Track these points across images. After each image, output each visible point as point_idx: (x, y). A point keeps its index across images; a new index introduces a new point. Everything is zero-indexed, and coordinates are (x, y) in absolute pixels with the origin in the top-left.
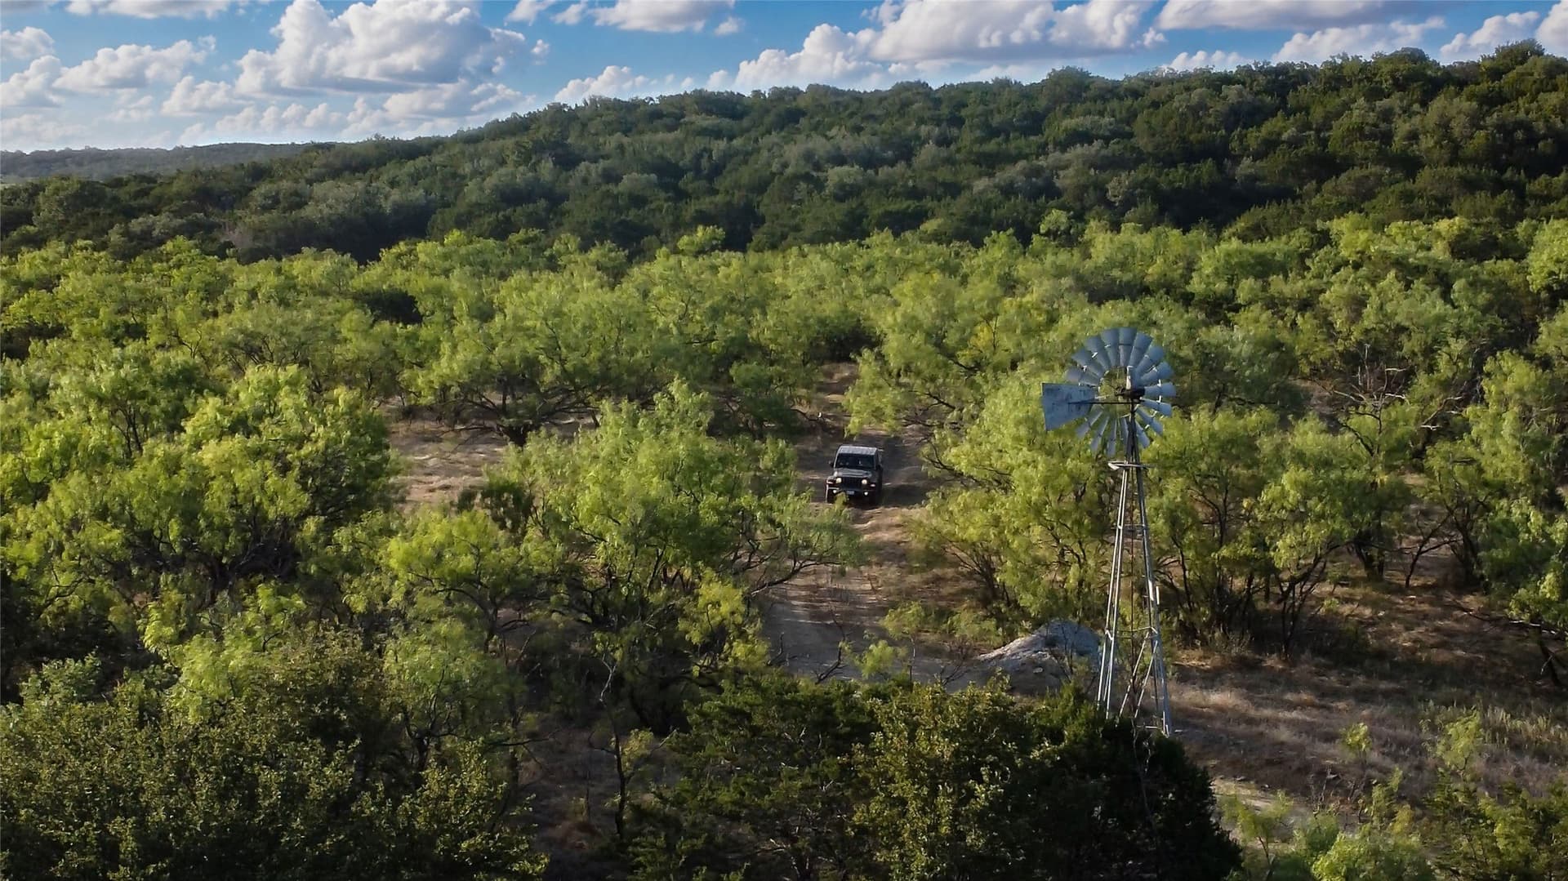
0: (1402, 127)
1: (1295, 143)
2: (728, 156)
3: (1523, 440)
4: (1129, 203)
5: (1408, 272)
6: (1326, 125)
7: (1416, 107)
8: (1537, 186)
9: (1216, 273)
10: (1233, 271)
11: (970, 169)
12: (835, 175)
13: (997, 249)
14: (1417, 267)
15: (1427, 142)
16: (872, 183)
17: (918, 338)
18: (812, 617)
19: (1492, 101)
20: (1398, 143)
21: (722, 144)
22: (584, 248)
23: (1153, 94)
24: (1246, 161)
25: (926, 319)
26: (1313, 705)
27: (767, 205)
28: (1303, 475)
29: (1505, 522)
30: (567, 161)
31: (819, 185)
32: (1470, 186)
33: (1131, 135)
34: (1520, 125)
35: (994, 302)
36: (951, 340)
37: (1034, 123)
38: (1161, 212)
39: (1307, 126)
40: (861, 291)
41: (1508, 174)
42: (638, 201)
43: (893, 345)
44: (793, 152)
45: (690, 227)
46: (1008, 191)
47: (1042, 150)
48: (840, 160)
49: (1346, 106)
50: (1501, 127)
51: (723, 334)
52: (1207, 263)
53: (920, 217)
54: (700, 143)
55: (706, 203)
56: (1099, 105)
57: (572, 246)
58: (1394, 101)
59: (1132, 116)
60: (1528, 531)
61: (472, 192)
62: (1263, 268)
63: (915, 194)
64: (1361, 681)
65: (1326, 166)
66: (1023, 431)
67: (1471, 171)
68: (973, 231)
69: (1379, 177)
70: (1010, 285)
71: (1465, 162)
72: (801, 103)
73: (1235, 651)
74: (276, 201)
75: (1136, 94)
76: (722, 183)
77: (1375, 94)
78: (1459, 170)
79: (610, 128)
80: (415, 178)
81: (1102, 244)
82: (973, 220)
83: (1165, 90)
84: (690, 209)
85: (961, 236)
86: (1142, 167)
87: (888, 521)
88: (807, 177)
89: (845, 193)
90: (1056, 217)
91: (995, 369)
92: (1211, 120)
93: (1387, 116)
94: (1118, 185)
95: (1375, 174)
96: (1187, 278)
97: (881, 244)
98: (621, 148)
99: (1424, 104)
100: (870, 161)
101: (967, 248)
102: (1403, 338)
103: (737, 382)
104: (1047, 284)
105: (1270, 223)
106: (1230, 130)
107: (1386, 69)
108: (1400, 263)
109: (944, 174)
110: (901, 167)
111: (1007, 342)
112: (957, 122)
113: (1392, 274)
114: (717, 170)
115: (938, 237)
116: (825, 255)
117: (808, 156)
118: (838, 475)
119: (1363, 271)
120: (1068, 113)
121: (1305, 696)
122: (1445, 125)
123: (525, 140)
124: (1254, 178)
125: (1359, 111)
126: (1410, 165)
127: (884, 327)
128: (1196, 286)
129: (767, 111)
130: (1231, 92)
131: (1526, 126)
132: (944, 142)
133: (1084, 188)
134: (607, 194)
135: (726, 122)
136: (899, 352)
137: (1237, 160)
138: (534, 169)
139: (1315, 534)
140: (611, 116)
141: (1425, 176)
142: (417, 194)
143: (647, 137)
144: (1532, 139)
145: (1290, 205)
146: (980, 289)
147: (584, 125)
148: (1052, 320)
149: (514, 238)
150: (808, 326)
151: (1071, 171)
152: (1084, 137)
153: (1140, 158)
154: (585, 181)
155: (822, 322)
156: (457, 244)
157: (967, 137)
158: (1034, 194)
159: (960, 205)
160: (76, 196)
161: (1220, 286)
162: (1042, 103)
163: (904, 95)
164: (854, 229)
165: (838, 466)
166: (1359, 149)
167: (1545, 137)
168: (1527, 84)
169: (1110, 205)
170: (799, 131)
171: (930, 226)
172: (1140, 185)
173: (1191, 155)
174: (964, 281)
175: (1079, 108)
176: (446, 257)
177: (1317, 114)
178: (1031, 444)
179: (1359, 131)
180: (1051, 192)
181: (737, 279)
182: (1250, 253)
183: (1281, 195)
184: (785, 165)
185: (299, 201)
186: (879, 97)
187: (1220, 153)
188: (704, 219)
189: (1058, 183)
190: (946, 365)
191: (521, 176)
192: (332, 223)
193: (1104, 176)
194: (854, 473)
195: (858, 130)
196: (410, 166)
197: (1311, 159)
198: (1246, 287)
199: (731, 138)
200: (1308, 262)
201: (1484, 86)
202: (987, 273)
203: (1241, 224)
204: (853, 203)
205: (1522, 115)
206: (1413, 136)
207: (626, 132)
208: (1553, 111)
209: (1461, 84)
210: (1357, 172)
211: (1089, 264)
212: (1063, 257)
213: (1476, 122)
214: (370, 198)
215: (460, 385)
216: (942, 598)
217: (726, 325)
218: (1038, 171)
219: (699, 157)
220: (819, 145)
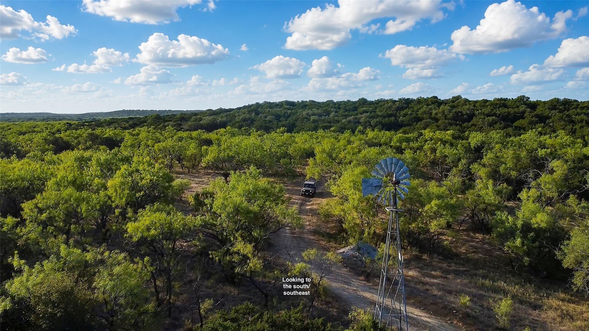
0: (434, 112)
1: (411, 114)
2: (291, 114)
3: (495, 191)
4: (376, 125)
5: (444, 143)
6: (418, 111)
7: (437, 108)
8: (465, 124)
9: (397, 141)
10: (401, 141)
11: (341, 118)
12: (312, 118)
13: (347, 134)
14: (446, 141)
15: (439, 115)
16: (320, 120)
17: (325, 155)
18: (291, 233)
19: (453, 107)
20: (433, 115)
21: (290, 111)
22: (257, 131)
23: (380, 104)
24: (401, 118)
25: (327, 150)
26: (442, 277)
27: (298, 123)
28: (437, 202)
29: (500, 220)
30: (257, 114)
31: (309, 120)
32: (451, 124)
33: (376, 112)
34: (460, 112)
35: (345, 146)
36: (334, 156)
37: (355, 109)
38: (383, 128)
39: (413, 111)
40: (315, 142)
41: (458, 122)
42: (270, 122)
43: (318, 157)
44: (304, 113)
45: (280, 128)
46: (349, 122)
47: (357, 114)
48: (314, 115)
49: (422, 107)
50: (456, 112)
51: (280, 152)
52: (395, 139)
53: (331, 127)
54: (285, 111)
55: (284, 123)
56: (369, 106)
57: (255, 130)
58: (432, 106)
59: (376, 108)
60: (509, 223)
61: (237, 119)
62: (408, 140)
63: (329, 122)
64: (453, 267)
65: (418, 119)
66: (352, 184)
67: (450, 121)
68: (342, 130)
69: (430, 122)
70: (349, 142)
71: (448, 119)
72: (307, 103)
73: (414, 253)
74: (196, 119)
75: (377, 104)
76: (289, 119)
77: (428, 105)
78: (447, 121)
79: (267, 107)
80: (226, 116)
81: (371, 134)
82: (342, 128)
83: (383, 103)
84: (280, 124)
85: (339, 131)
86: (379, 118)
87: (315, 202)
88: (307, 118)
89: (314, 121)
90: (360, 128)
91: (345, 164)
92: (393, 109)
93: (431, 109)
94: (373, 122)
95: (429, 121)
96: (390, 142)
97: (320, 132)
98: (269, 111)
99: (439, 107)
100: (320, 115)
101: (340, 134)
102: (447, 158)
103: (282, 164)
104: (358, 142)
105: (408, 131)
106: (397, 112)
107: (430, 100)
108: (441, 140)
109: (336, 118)
110: (327, 116)
111: (348, 157)
112: (340, 108)
113: (439, 143)
114: (289, 116)
115: (334, 131)
116: (308, 134)
117: (308, 114)
118: (304, 189)
119: (433, 141)
120: (362, 107)
121: (438, 273)
122: (443, 112)
123: (249, 109)
124: (403, 121)
125: (425, 108)
126: (437, 120)
127: (316, 152)
128: (392, 144)
129: (300, 105)
130: (397, 104)
131: (461, 112)
132: (336, 112)
133: (366, 122)
134: (264, 120)
135: (292, 107)
136: (320, 159)
137: (399, 117)
138: (250, 115)
139: (442, 222)
140: (268, 105)
141: (440, 122)
142: (225, 119)
143: (275, 109)
144: (462, 115)
145: (412, 127)
146: (342, 142)
147: (262, 107)
148: (360, 151)
149: (243, 129)
150: (301, 150)
151: (363, 118)
152: (367, 112)
153: (378, 116)
154: (261, 117)
155: (304, 149)
156: (229, 129)
157: (341, 111)
158: (355, 123)
159: (339, 125)
160: (155, 118)
161: (398, 144)
162: (357, 105)
163: (328, 102)
164: (315, 129)
165: (304, 187)
166: (425, 116)
167: (465, 115)
168: (460, 104)
169: (372, 126)
170: (306, 109)
171: (332, 129)
172: (379, 122)
173: (390, 116)
174: (339, 141)
175: (365, 106)
176: (225, 132)
177: (415, 108)
178: (354, 189)
179: (425, 112)
180: (359, 123)
181: (286, 139)
182: (405, 137)
183: (409, 125)
184: (303, 116)
185: (201, 119)
186: (323, 103)
187: (395, 116)
188: (283, 126)
189: (361, 121)
190: (332, 162)
191: (247, 116)
192: (207, 125)
193: (370, 120)
194: (308, 189)
195: (318, 109)
196: (225, 114)
197: (415, 118)
198: (404, 145)
199: (292, 110)
200: (418, 139)
201: (451, 104)
202: (344, 139)
203: (401, 131)
204: (316, 124)
205: (460, 110)
206: (436, 114)
207: (270, 108)
208: (467, 109)
209: (446, 104)
210: (425, 121)
211: (367, 138)
212: (362, 136)
213: (450, 111)
214: (215, 119)
215: (212, 162)
216: (328, 228)
217: (281, 149)
218: (356, 118)
219: (285, 113)
220: (310, 112)
